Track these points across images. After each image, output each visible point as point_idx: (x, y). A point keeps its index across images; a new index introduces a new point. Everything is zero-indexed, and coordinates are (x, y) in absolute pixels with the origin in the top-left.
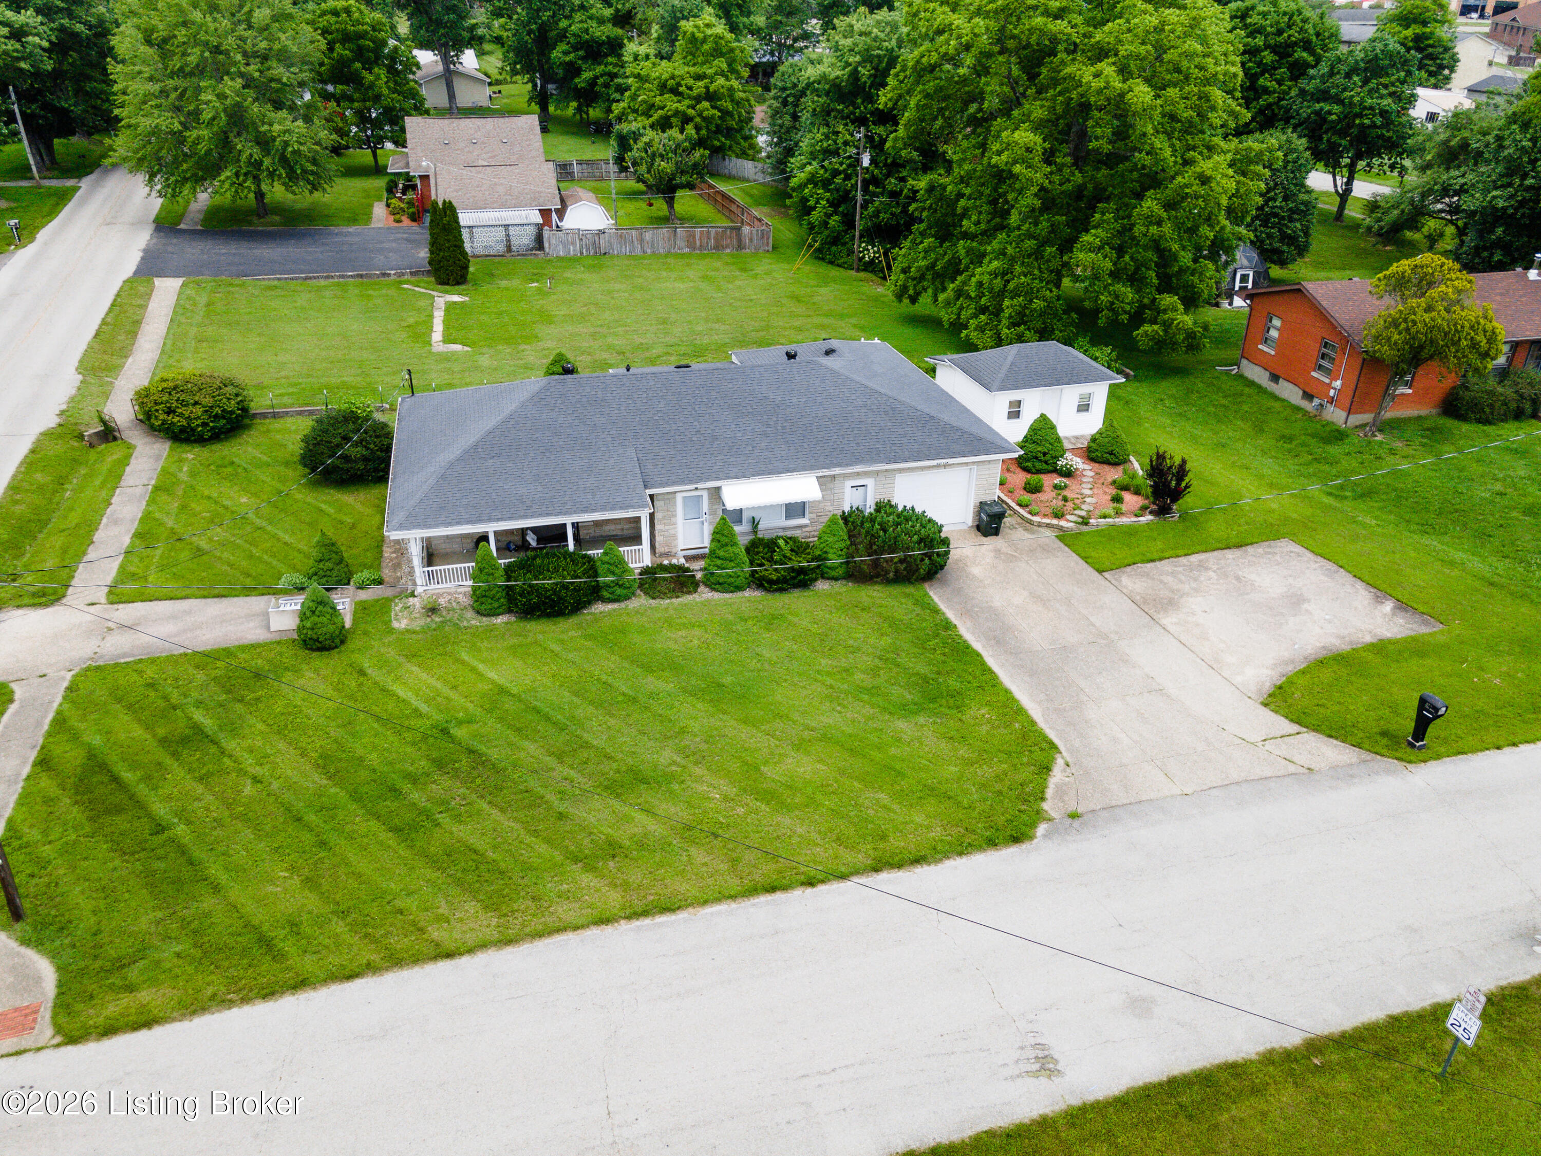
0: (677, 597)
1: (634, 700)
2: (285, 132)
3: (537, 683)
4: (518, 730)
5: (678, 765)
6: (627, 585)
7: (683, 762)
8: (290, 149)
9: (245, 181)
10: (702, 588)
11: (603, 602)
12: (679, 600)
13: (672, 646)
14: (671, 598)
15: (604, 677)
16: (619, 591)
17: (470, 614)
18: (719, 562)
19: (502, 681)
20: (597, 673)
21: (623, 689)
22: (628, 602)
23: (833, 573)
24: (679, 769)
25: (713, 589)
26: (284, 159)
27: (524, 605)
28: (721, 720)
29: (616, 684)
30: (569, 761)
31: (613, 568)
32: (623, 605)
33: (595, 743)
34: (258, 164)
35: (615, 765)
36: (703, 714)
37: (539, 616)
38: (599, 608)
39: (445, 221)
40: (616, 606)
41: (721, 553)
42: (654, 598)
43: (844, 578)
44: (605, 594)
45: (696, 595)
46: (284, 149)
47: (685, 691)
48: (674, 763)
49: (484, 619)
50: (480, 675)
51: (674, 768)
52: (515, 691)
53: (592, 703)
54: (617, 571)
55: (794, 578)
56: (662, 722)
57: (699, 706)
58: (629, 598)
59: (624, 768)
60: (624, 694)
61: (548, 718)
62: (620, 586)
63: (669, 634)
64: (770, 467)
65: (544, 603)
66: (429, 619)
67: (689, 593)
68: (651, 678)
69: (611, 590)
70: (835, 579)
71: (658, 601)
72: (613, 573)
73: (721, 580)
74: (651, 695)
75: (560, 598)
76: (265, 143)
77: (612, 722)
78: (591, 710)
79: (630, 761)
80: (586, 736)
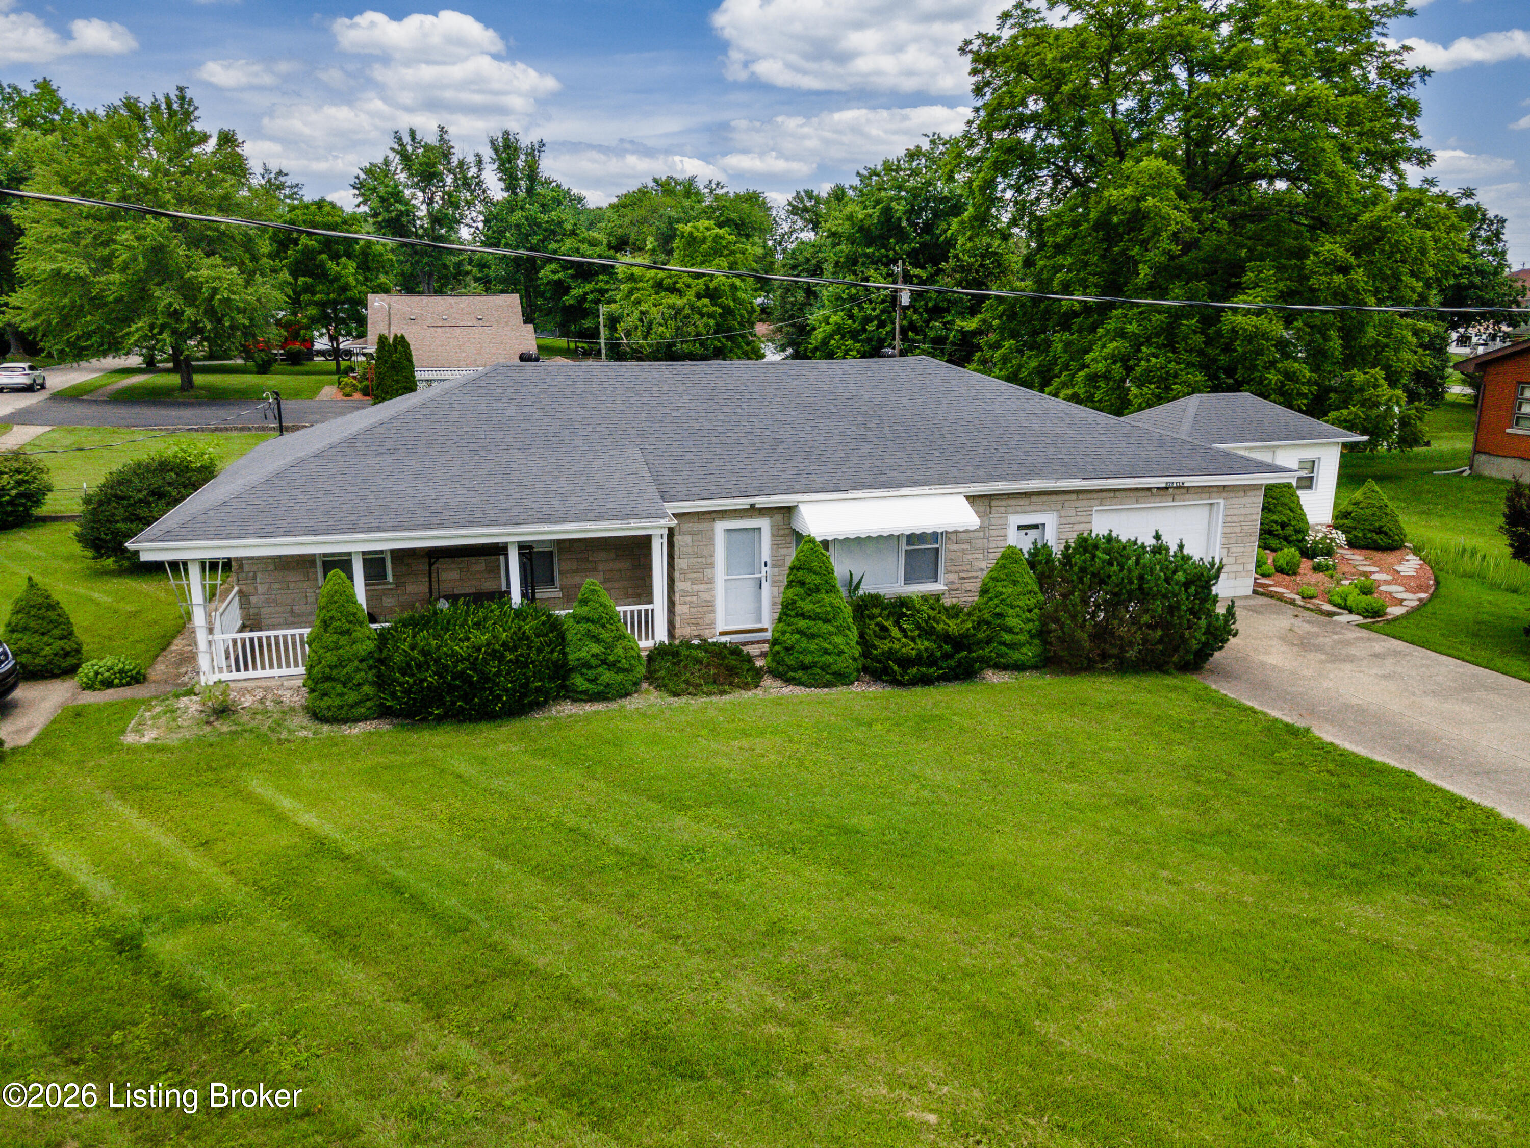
0: (722, 693)
1: (644, 863)
2: (215, 279)
3: (410, 834)
4: (335, 935)
5: (782, 1020)
6: (624, 664)
7: (796, 1011)
8: (218, 297)
9: (160, 333)
10: (767, 681)
11: (574, 700)
12: (726, 698)
13: (725, 763)
14: (709, 694)
15: (571, 820)
16: (607, 676)
17: (301, 719)
18: (802, 624)
19: (327, 829)
20: (554, 812)
21: (620, 841)
22: (625, 702)
23: (1016, 656)
24: (787, 1032)
25: (789, 681)
26: (211, 312)
27: (407, 692)
28: (874, 902)
29: (599, 831)
30: (457, 1013)
31: (595, 629)
32: (614, 705)
33: (540, 962)
34: (176, 315)
35: (593, 1024)
36: (823, 890)
37: (440, 720)
38: (568, 709)
39: (395, 357)
40: (599, 707)
41: (807, 606)
42: (676, 694)
43: (1035, 668)
44: (579, 681)
45: (759, 692)
46: (212, 297)
47: (766, 843)
48: (771, 1013)
49: (326, 728)
50: (280, 818)
51: (772, 1028)
52: (352, 847)
53: (538, 870)
54: (605, 635)
55: (947, 656)
56: (717, 909)
57: (808, 872)
58: (627, 694)
59: (623, 1032)
60: (618, 851)
61: (418, 904)
62: (612, 666)
63: (714, 746)
64: (883, 478)
65: (451, 688)
66: (208, 728)
67: (746, 686)
68: (681, 820)
69: (591, 674)
70: (1019, 667)
71: (684, 699)
72: (597, 639)
73: (808, 659)
74: (684, 853)
75: (485, 678)
76: (189, 290)
77: (589, 911)
78: (533, 887)
79: (638, 1009)
80: (519, 947)
